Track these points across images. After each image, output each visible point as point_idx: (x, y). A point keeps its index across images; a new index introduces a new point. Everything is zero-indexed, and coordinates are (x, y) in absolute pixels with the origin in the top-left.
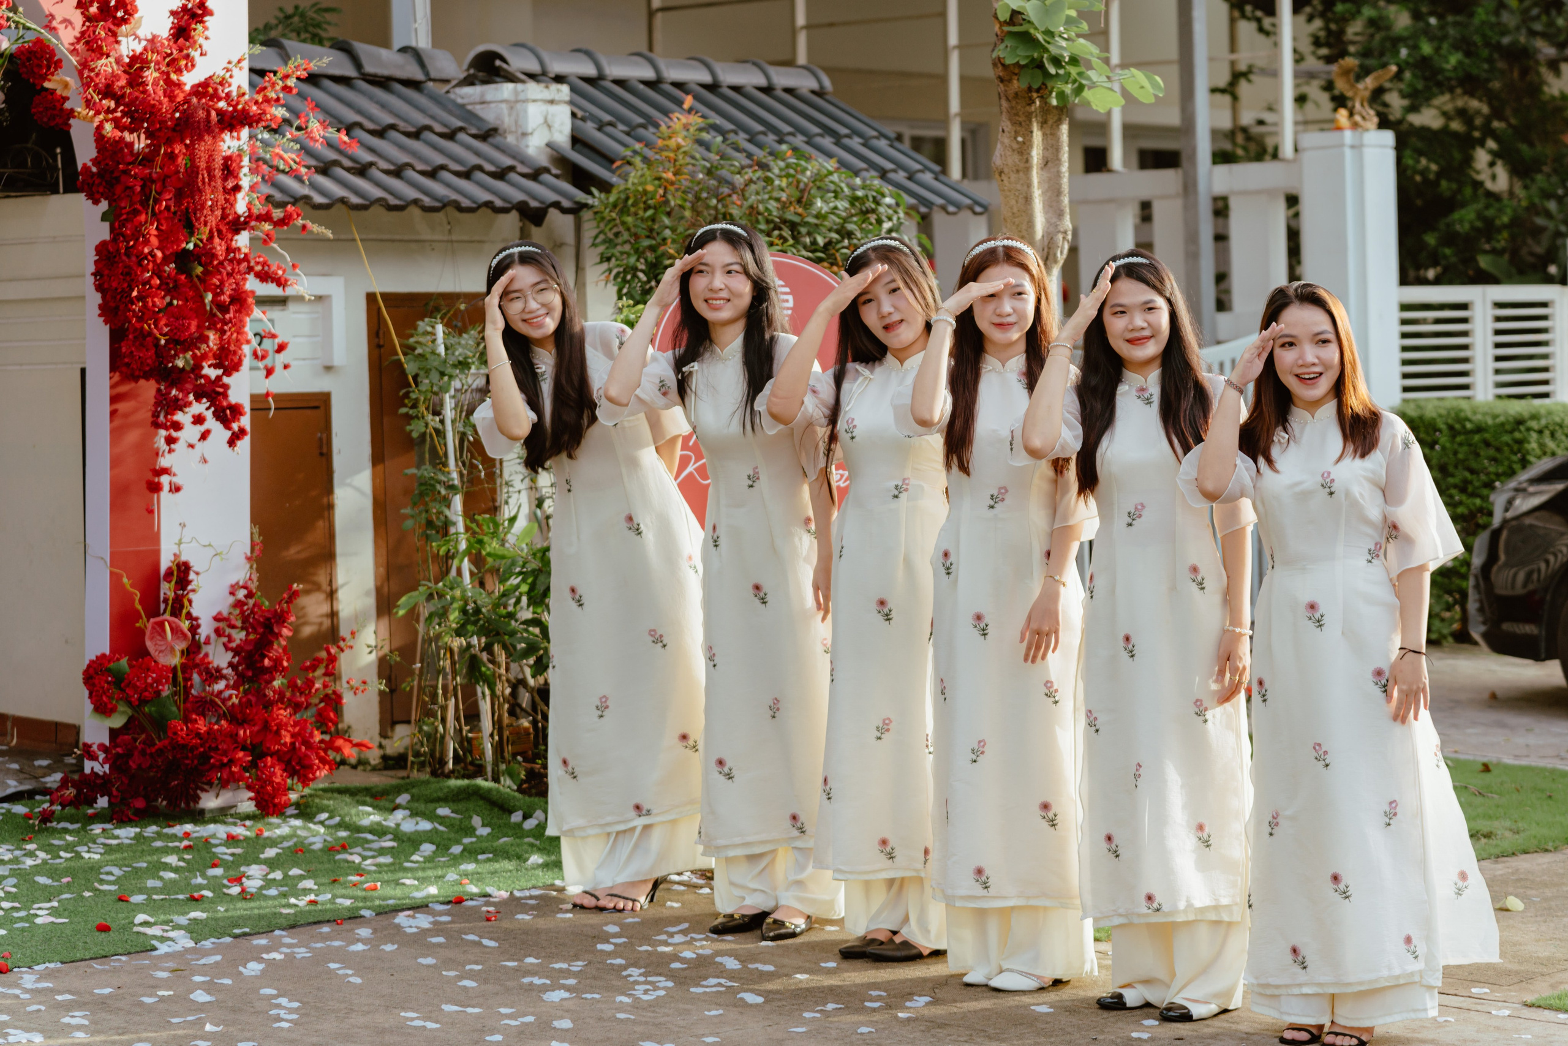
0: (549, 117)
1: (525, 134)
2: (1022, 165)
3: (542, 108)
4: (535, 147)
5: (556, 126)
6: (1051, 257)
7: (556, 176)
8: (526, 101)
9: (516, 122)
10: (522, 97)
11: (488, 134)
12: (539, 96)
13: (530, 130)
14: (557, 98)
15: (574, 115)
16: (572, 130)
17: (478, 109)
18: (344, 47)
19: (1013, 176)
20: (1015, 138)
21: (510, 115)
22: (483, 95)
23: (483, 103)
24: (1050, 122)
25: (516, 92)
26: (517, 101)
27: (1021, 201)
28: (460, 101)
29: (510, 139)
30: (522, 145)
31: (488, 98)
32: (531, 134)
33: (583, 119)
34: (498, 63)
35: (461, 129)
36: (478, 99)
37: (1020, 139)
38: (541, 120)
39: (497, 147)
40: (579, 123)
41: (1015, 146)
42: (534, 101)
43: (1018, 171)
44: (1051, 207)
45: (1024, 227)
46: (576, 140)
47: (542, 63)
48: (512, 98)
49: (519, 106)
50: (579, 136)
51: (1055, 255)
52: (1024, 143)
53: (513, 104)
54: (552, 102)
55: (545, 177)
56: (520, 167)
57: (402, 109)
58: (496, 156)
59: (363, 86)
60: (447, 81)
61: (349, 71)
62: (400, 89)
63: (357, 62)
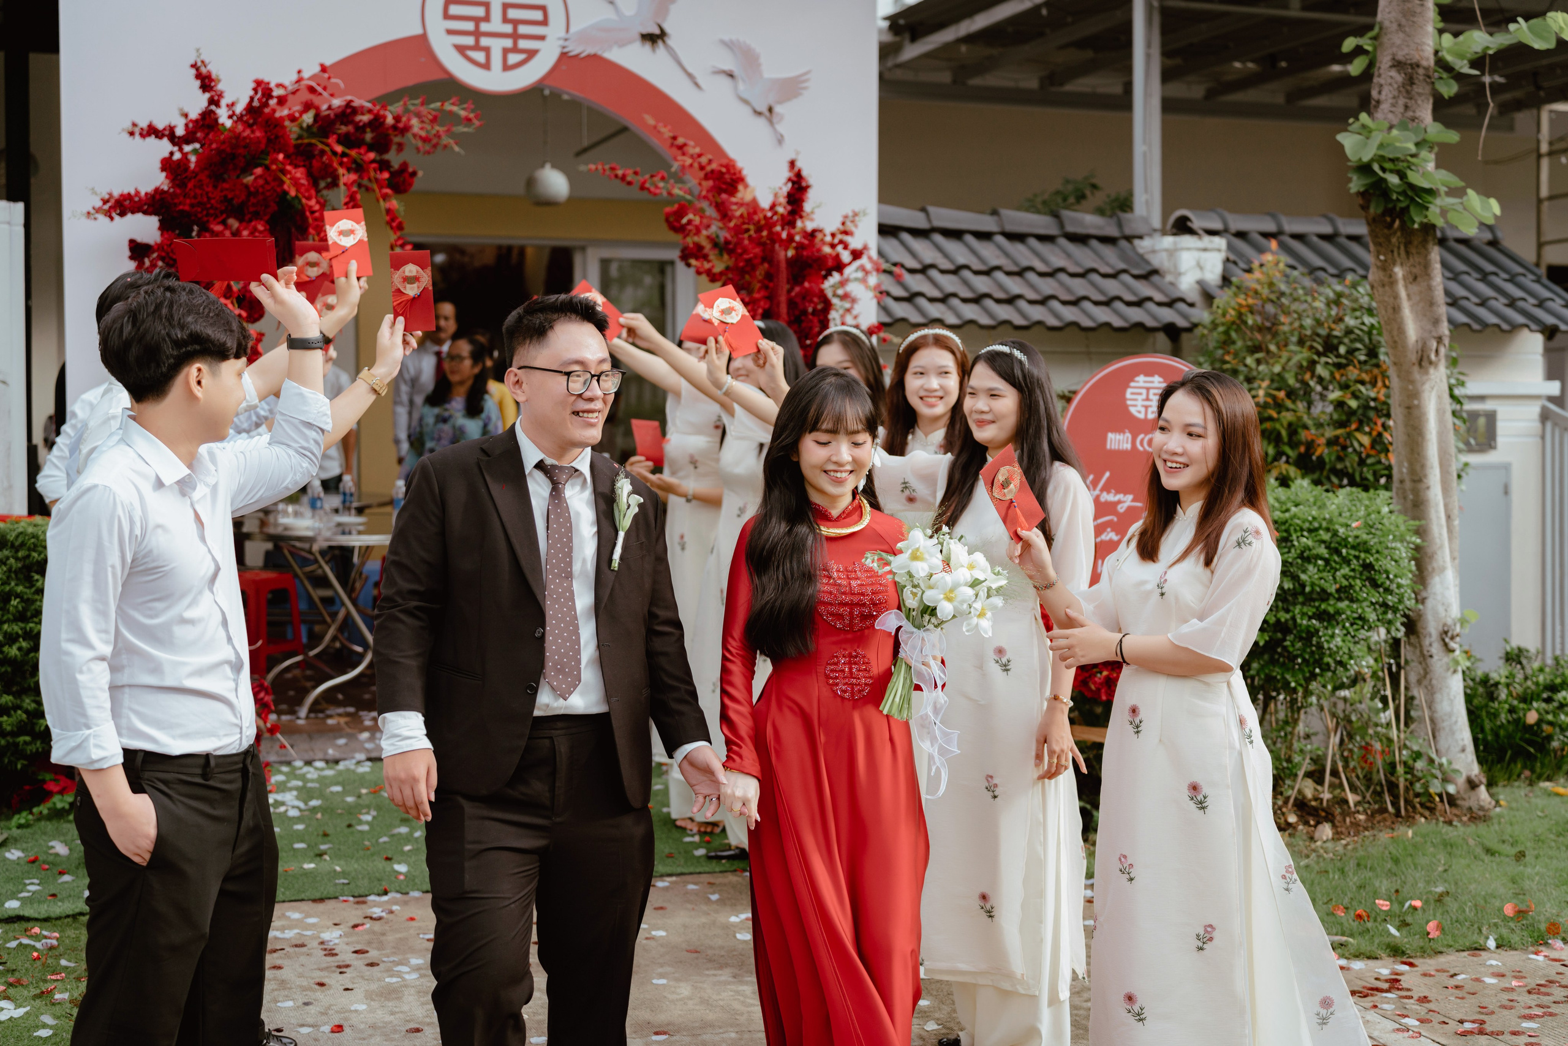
0: (1201, 261)
1: (1180, 274)
2: (1386, 280)
3: (1196, 254)
4: (1187, 284)
5: (1208, 267)
6: (1425, 359)
7: (1192, 305)
8: (1182, 249)
9: (1174, 266)
10: (1179, 246)
11: (1150, 274)
13: (1184, 271)
14: (1209, 246)
15: (1228, 260)
17: (1149, 257)
19: (1380, 289)
20: (1378, 257)
21: (1169, 260)
23: (1155, 251)
24: (1416, 243)
25: (1175, 243)
27: (1390, 311)
28: (1141, 251)
30: (1176, 284)
31: (1157, 247)
32: (1184, 274)
33: (1235, 263)
35: (1124, 271)
36: (1153, 248)
37: (1382, 257)
38: (1193, 263)
40: (1231, 266)
41: (1379, 264)
42: (1189, 249)
43: (1383, 286)
44: (1425, 315)
45: (1395, 333)
46: (1225, 280)
47: (1225, 223)
49: (1177, 253)
50: (1227, 275)
51: (1429, 357)
52: (1386, 261)
53: (1172, 253)
54: (1205, 250)
55: (1181, 306)
56: (1159, 297)
57: (1084, 257)
58: (1144, 289)
59: (1063, 241)
60: (1141, 237)
61: (1053, 231)
62: (1094, 243)
63: (1061, 225)
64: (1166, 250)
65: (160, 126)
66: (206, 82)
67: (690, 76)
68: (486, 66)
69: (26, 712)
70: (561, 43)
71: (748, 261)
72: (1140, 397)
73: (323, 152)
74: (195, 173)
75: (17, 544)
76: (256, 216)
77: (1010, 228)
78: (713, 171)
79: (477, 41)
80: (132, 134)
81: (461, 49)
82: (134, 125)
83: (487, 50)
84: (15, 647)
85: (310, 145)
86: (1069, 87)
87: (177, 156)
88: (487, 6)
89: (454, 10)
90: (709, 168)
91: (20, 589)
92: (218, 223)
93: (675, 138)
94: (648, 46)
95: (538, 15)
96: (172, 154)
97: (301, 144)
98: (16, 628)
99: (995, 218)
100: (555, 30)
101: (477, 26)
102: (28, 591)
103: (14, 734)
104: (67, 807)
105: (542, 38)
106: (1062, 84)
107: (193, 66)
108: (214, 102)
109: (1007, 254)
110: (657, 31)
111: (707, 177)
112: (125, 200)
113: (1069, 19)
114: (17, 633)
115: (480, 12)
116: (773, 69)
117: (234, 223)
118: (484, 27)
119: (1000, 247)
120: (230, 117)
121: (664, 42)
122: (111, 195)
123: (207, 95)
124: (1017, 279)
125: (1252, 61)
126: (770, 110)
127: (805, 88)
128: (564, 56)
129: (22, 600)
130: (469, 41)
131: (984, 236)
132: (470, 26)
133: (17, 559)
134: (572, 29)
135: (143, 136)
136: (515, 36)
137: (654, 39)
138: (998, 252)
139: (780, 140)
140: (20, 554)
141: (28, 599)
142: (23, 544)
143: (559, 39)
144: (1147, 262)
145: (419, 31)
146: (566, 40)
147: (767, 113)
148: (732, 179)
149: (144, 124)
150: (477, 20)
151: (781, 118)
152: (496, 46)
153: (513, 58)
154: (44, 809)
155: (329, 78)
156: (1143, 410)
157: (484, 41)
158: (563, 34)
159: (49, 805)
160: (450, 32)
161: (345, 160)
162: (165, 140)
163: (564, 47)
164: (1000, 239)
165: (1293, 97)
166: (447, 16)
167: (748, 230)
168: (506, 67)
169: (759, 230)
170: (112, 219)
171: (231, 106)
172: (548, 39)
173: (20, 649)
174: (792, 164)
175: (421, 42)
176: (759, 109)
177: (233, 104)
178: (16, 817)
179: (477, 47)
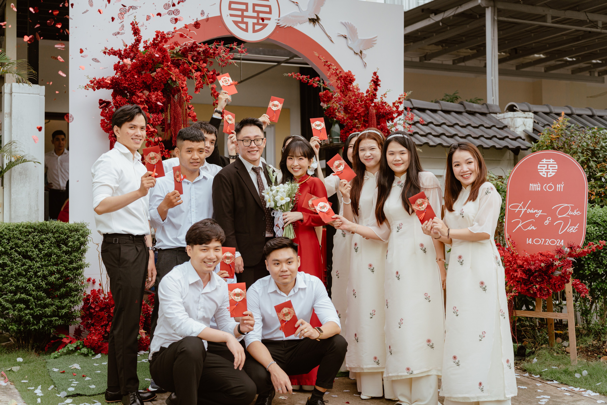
0: (525, 122)
1: (516, 128)
3: (523, 119)
4: (520, 132)
5: (528, 125)
7: (524, 140)
8: (517, 117)
9: (514, 124)
11: (504, 128)
12: (521, 116)
13: (518, 126)
14: (528, 116)
15: (535, 122)
16: (533, 126)
17: (503, 121)
18: (462, 104)
21: (512, 122)
22: (504, 116)
23: (504, 118)
25: (514, 115)
26: (514, 118)
28: (498, 119)
29: (512, 129)
30: (515, 131)
31: (505, 117)
33: (538, 123)
34: (515, 108)
35: (494, 126)
36: (502, 118)
38: (522, 123)
39: (506, 132)
40: (536, 124)
42: (519, 117)
46: (535, 130)
47: (529, 108)
48: (513, 117)
49: (515, 119)
50: (535, 128)
53: (512, 119)
54: (526, 118)
55: (519, 140)
56: (510, 137)
57: (476, 120)
58: (503, 133)
59: (465, 114)
60: (496, 113)
61: (462, 110)
62: (478, 115)
63: (465, 108)
64: (510, 117)
65: (116, 49)
66: (136, 32)
67: (329, 37)
68: (246, 30)
69: (57, 306)
70: (277, 21)
71: (358, 114)
72: (544, 168)
73: (184, 63)
74: (130, 71)
75: (54, 231)
76: (156, 90)
77: (444, 108)
78: (341, 77)
79: (243, 19)
80: (105, 53)
81: (236, 23)
82: (106, 49)
83: (247, 23)
84: (53, 277)
85: (178, 60)
86: (432, 61)
87: (121, 63)
88: (246, 4)
89: (233, 6)
90: (340, 75)
91: (55, 251)
92: (140, 92)
93: (327, 62)
94: (312, 24)
95: (267, 9)
96: (119, 62)
97: (174, 60)
98: (54, 268)
99: (437, 104)
100: (274, 16)
101: (243, 13)
102: (59, 252)
103: (51, 316)
104: (74, 349)
105: (269, 19)
106: (429, 60)
107: (131, 24)
108: (138, 41)
109: (446, 119)
110: (316, 18)
111: (339, 79)
112: (101, 81)
113: (449, 28)
114: (54, 271)
115: (244, 7)
116: (363, 35)
117: (147, 93)
118: (245, 14)
119: (441, 116)
120: (144, 47)
121: (318, 22)
122: (95, 79)
123: (135, 37)
124: (452, 128)
125: (504, 52)
126: (361, 52)
127: (375, 44)
128: (278, 26)
129: (57, 256)
130: (239, 19)
131: (434, 111)
132: (239, 13)
133: (54, 238)
134: (281, 16)
135: (109, 54)
136: (257, 18)
137: (315, 21)
138: (441, 118)
139: (365, 65)
140: (56, 235)
141: (59, 255)
142: (57, 231)
143: (276, 20)
144: (502, 123)
145: (219, 14)
146: (279, 20)
147: (360, 54)
148: (350, 80)
149: (109, 48)
150: (242, 11)
151: (365, 55)
152: (251, 21)
153: (257, 27)
154: (64, 350)
155: (190, 31)
156: (546, 173)
157: (245, 20)
158: (277, 18)
159: (66, 348)
160: (231, 15)
161: (195, 66)
162: (117, 56)
163: (278, 23)
164: (440, 112)
165: (518, 67)
166: (230, 9)
167: (358, 101)
168: (254, 31)
169: (361, 102)
170: (94, 90)
171: (145, 42)
172: (271, 19)
173: (55, 278)
174: (375, 74)
175: (219, 19)
176: (356, 52)
177: (146, 41)
178: (53, 354)
179: (242, 22)
